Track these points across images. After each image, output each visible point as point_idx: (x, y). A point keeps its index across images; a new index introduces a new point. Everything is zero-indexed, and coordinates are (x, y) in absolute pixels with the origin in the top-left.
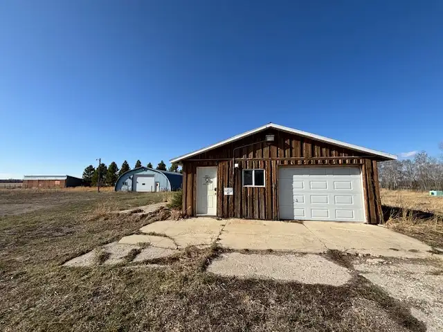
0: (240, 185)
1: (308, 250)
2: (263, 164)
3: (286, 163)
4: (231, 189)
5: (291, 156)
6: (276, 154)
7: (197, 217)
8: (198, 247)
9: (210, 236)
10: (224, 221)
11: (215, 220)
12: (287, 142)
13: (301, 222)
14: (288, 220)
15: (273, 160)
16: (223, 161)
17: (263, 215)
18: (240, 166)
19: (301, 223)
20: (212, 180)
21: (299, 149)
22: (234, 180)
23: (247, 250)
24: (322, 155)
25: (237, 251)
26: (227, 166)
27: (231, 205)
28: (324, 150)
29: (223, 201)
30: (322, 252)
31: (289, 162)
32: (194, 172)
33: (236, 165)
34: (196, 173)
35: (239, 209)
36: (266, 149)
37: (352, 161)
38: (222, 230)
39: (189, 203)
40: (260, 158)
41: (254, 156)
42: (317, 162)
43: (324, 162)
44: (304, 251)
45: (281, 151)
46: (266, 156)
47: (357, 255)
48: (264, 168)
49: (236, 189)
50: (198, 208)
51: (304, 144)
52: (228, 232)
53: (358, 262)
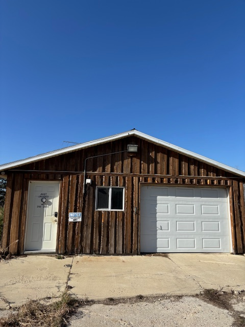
0: (91, 208)
1: (184, 292)
2: (122, 181)
3: (150, 180)
4: (79, 214)
5: (156, 172)
6: (138, 168)
7: (26, 255)
8: (42, 302)
9: (55, 283)
10: (68, 260)
11: (54, 259)
12: (152, 154)
13: (165, 254)
14: (149, 254)
15: (136, 175)
16: (69, 174)
17: (120, 248)
18: (93, 182)
19: (166, 256)
20: (51, 200)
21: (165, 163)
22: (84, 201)
23: (111, 300)
24: (189, 174)
25: (99, 302)
26: (75, 181)
27: (78, 237)
28: (192, 167)
29: (66, 230)
30: (198, 293)
31: (154, 180)
32: (24, 188)
33: (88, 181)
34: (27, 189)
35: (89, 242)
36: (127, 162)
37: (219, 182)
38: (70, 274)
39: (13, 234)
40: (119, 172)
41: (112, 170)
42: (184, 181)
43: (191, 181)
44: (179, 293)
45: (144, 166)
46: (127, 171)
47: (233, 292)
48: (124, 185)
49: (86, 213)
50: (27, 242)
51: (171, 159)
52: (78, 275)
53: (235, 301)
